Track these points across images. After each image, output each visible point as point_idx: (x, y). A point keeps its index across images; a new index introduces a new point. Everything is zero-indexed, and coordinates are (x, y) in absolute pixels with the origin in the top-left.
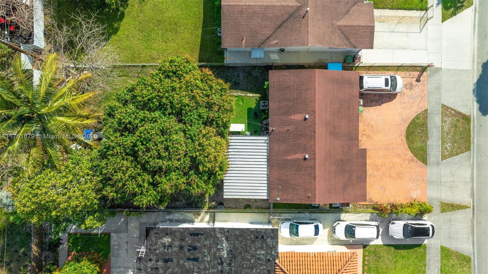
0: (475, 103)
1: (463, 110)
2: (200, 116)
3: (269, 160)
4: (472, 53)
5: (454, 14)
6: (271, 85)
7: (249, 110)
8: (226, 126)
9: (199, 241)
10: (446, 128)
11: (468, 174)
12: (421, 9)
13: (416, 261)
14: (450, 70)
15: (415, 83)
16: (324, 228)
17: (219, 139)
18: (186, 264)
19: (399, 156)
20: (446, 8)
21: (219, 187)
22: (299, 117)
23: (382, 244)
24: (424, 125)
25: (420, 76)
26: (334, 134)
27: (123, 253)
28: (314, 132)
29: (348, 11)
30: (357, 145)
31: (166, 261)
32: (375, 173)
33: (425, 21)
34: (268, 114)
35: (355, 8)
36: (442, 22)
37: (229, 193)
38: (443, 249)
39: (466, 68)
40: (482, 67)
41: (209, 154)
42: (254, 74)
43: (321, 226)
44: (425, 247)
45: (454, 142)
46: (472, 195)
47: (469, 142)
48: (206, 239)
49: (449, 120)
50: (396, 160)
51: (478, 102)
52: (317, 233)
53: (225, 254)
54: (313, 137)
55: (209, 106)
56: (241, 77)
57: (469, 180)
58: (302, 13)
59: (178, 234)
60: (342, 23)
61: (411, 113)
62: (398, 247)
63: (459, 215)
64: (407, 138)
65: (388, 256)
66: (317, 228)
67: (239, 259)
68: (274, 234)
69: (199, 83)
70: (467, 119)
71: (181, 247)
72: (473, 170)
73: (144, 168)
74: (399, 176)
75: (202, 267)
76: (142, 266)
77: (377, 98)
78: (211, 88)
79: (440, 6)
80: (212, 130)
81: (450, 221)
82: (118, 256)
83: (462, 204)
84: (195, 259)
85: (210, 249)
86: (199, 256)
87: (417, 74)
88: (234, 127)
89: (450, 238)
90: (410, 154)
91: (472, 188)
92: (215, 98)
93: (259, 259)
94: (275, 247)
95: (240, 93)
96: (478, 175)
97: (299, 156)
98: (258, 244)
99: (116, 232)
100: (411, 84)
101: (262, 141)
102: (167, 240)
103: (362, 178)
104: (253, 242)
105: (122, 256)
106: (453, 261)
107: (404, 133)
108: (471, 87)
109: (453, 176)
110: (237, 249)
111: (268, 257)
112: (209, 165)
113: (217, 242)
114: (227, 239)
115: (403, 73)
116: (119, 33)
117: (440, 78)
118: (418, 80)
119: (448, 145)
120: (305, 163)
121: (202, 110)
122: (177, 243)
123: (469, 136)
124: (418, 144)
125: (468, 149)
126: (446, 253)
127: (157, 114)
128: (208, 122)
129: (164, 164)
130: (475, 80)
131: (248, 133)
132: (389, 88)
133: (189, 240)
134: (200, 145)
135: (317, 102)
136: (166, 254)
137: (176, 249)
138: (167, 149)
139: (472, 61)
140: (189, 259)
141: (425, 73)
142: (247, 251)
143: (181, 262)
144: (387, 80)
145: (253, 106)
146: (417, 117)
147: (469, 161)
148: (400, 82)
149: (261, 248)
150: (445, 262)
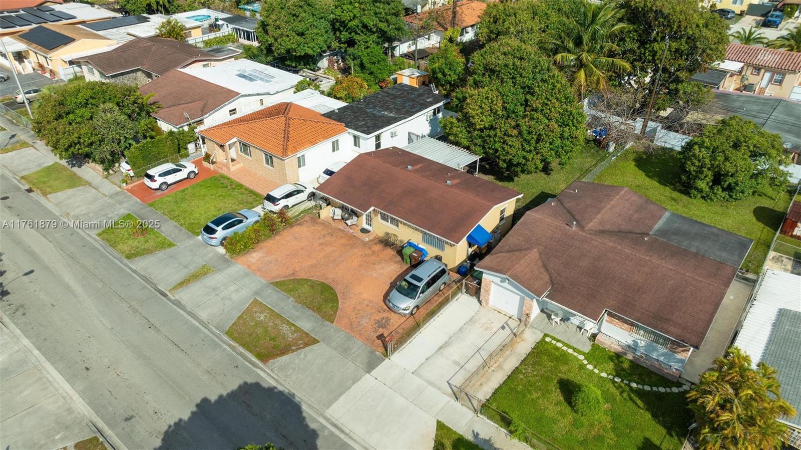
1: (283, 361)
4: (348, 431)
10: (286, 328)
11: (204, 314)
14: (354, 382)
15: (382, 330)
24: (317, 309)
25: (384, 342)
29: (547, 270)
36: (438, 422)
38: (171, 245)
39: (335, 406)
45: (258, 325)
49: (291, 337)
57: (196, 311)
70: (265, 357)
72: (201, 322)
74: (293, 256)
81: (185, 267)
100: (383, 326)
109: (223, 299)
117: (356, 363)
118: (381, 337)
119: (262, 317)
139: (336, 422)
141: (382, 350)
146: (335, 308)
147: (215, 325)
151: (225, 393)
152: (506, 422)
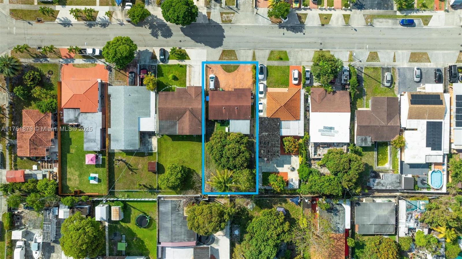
0: (219, 48)
1: (221, 53)
2: (224, 140)
3: (237, 120)
5: (188, 56)
6: (213, 119)
7: (221, 126)
8: (226, 133)
9: (263, 142)
10: (227, 58)
11: (243, 51)
12: (186, 67)
13: (272, 69)
14: (207, 57)
15: (211, 69)
16: (260, 101)
17: (230, 135)
18: (270, 145)
19: (236, 75)
20: (186, 59)
21: (246, 135)
22: (224, 111)
23: (266, 81)
24: (225, 66)
25: (209, 68)
26: (229, 99)
27: (269, 168)
28: (228, 106)
29: (189, 94)
30: (233, 91)
31: (269, 152)
32: (242, 83)
33: (190, 66)
34: (222, 120)
35: (188, 92)
36: (190, 59)
37: (248, 132)
38: (268, 60)
39: (206, 51)
40: (206, 46)
41: (235, 138)
42: (208, 124)
43: (260, 102)
44: (268, 66)
45: (232, 56)
46: (250, 49)
47: (232, 50)
48: (262, 139)
49: (224, 58)
50: (238, 76)
51: (218, 47)
52: (261, 104)
53: (267, 134)
54: (230, 106)
55: (221, 138)
56: (210, 128)
57: (245, 50)
58: (191, 110)
59: (261, 148)
60: (194, 96)
61: (222, 71)
62: (267, 76)
63: (257, 54)
64: (230, 72)
65: (271, 79)
66: (260, 104)
67: (268, 129)
68: (261, 118)
69: (214, 141)
70: (224, 51)
71: (264, 147)
72: (241, 49)
73: (238, 155)
74: (243, 75)
75: (271, 141)
76: (270, 159)
77: (217, 83)
78: (215, 137)
79: (185, 60)
80: (228, 137)
81: (259, 57)
82: (270, 170)
83: (253, 53)
84: (268, 143)
85: (265, 138)
86: (267, 141)
87: (208, 69)
88: (227, 131)
89: (264, 57)
90: (236, 71)
91: (248, 49)
92: (219, 136)
93: (268, 123)
94: (265, 118)
95: (215, 129)
96: (243, 47)
97: (236, 110)
98: (264, 123)
99: (262, 170)
100: (212, 71)
101: (231, 122)
102: (262, 151)
103: (243, 90)
104: (263, 125)
105: (270, 168)
106: (272, 56)
107: (229, 73)
108: (213, 49)
109: (243, 56)
110: (265, 130)
111: (268, 120)
112: (238, 138)
113: (263, 136)
114: (262, 133)
115: (208, 74)
116: (195, 170)
118: (211, 68)
119: (233, 58)
120: (238, 108)
121: (222, 140)
122: (263, 148)
123: (230, 50)
124: (232, 68)
125: (234, 51)
126: (269, 59)
127: (224, 152)
128: (226, 138)
129: (237, 149)
130: (211, 48)
131: (229, 126)
132: (214, 80)
133: (262, 145)
134: (232, 140)
135: (219, 105)
136: (267, 152)
137: (265, 149)
138: (233, 149)
140: (268, 145)
141: (208, 66)
142: (266, 127)
143: (269, 147)
144: (211, 81)
145: (220, 124)
146: (223, 69)
147: (238, 50)
148: (212, 75)
149: (265, 122)
150: (272, 59)
151: (223, 41)
152: (181, 66)
